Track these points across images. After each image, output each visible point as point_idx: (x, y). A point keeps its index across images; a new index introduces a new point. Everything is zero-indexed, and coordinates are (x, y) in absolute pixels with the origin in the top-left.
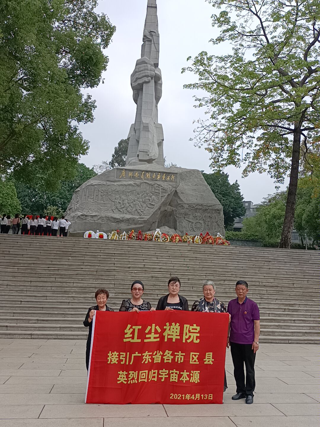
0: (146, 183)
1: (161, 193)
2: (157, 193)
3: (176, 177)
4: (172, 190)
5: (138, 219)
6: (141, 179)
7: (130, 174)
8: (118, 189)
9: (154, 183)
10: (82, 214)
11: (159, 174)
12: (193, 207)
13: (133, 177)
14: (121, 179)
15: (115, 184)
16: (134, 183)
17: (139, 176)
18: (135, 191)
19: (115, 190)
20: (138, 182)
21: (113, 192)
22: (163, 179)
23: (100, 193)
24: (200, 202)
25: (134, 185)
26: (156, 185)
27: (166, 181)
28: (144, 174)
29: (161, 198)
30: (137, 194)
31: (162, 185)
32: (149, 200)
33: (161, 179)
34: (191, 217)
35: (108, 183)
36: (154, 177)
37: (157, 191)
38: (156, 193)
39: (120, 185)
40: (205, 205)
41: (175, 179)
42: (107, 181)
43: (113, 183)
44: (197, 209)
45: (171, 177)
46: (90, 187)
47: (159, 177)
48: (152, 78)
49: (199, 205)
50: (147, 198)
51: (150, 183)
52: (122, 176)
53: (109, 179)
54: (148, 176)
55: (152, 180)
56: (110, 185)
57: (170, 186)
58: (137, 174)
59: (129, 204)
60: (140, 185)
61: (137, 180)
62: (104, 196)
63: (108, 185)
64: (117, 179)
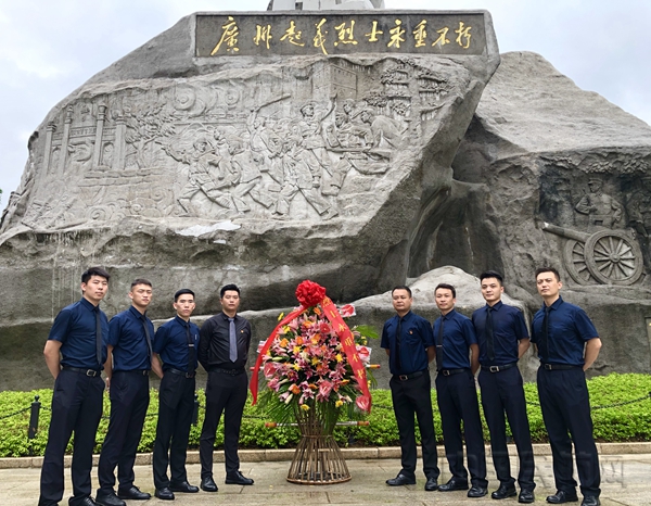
0: (336, 61)
1: (416, 97)
3: (478, 32)
4: (471, 85)
5: (310, 233)
6: (316, 51)
7: (261, 34)
8: (206, 99)
9: (377, 59)
11: (398, 22)
13: (277, 48)
14: (220, 60)
16: (283, 71)
17: (301, 41)
18: (286, 105)
19: (188, 110)
20: (298, 62)
21: (184, 120)
22: (415, 42)
25: (280, 74)
27: (432, 49)
28: (324, 27)
29: (422, 122)
30: (297, 115)
31: (420, 64)
33: (409, 44)
34: (567, 213)
35: (160, 82)
36: (373, 39)
37: (397, 92)
38: (391, 103)
39: (216, 82)
41: (473, 41)
42: (158, 75)
43: (182, 79)
45: (452, 34)
47: (395, 37)
51: (358, 59)
52: (225, 46)
53: (162, 68)
54: (347, 36)
55: (366, 45)
56: (166, 91)
57: (460, 67)
58: (291, 31)
59: (261, 167)
60: (311, 73)
61: (295, 57)
62: (143, 141)
63: (161, 91)
64: (200, 62)
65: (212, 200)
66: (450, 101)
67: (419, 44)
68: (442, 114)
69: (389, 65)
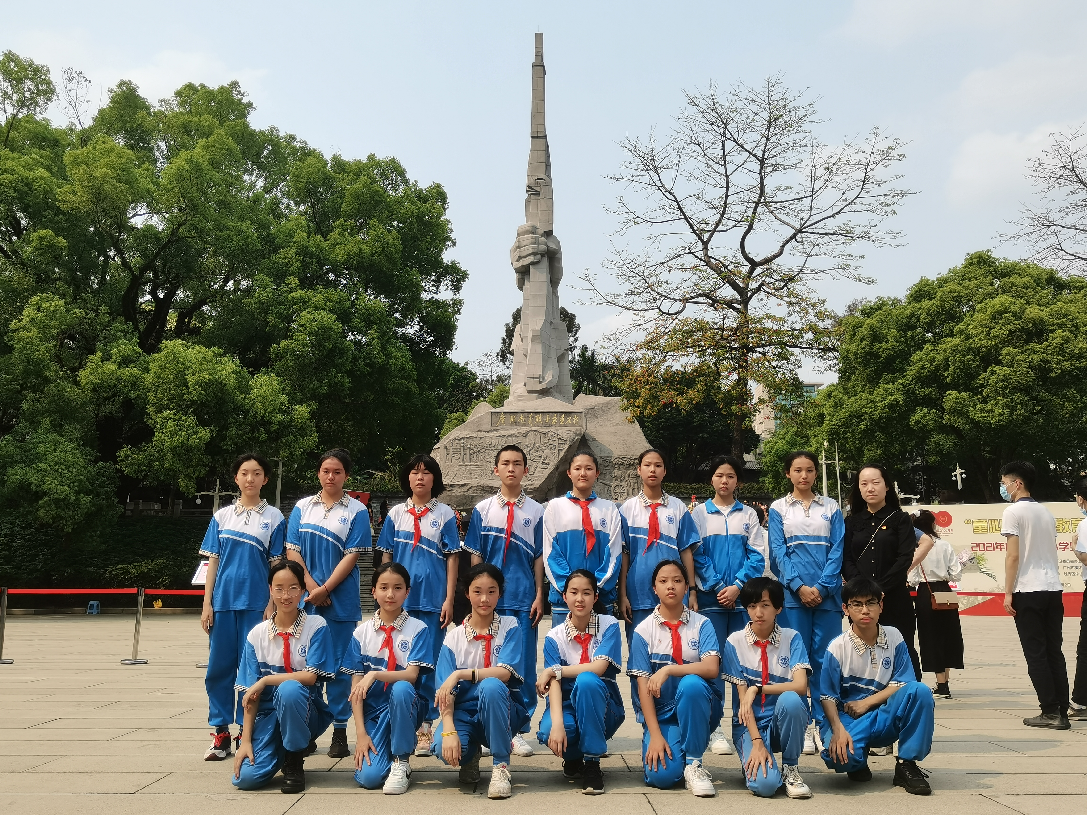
0: (535, 431)
1: (557, 445)
3: (580, 418)
4: (575, 439)
6: (528, 425)
7: (512, 419)
8: (495, 442)
9: (547, 430)
11: (555, 415)
12: (611, 462)
13: (517, 424)
14: (498, 428)
15: (491, 434)
16: (518, 433)
17: (525, 421)
22: (560, 422)
23: (468, 450)
24: (622, 453)
27: (565, 425)
28: (532, 417)
29: (559, 453)
31: (560, 433)
32: (541, 457)
33: (558, 424)
34: (608, 477)
35: (481, 434)
36: (547, 421)
37: (551, 442)
38: (550, 446)
39: (498, 436)
40: (628, 457)
41: (578, 423)
43: (487, 434)
44: (616, 464)
45: (572, 419)
46: (453, 442)
47: (554, 421)
48: (543, 255)
49: (619, 458)
50: (538, 453)
51: (541, 430)
52: (501, 423)
53: (481, 429)
54: (539, 420)
55: (545, 425)
57: (572, 433)
58: (521, 418)
60: (527, 435)
61: (522, 427)
62: (476, 454)
63: (481, 438)
64: (493, 428)
66: (567, 446)
68: (564, 451)
69: (550, 434)
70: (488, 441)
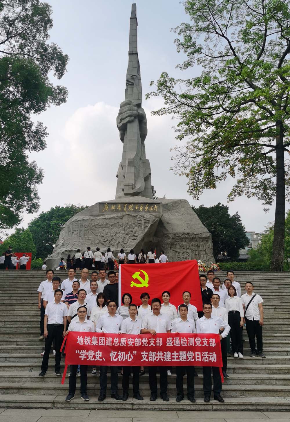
0: (128, 215)
1: (143, 224)
2: (140, 225)
3: (159, 207)
4: (155, 221)
6: (124, 211)
7: (113, 207)
8: (101, 222)
9: (137, 215)
10: (66, 250)
11: (142, 205)
12: (179, 236)
13: (116, 211)
14: (103, 213)
15: (99, 218)
16: (117, 216)
17: (122, 209)
18: (118, 224)
19: (98, 224)
20: (120, 214)
21: (97, 227)
22: (145, 210)
23: (83, 228)
24: (187, 231)
25: (116, 217)
26: (139, 216)
27: (149, 211)
28: (126, 206)
29: (144, 229)
30: (119, 226)
31: (145, 216)
32: (132, 232)
33: (144, 210)
34: (178, 246)
35: (92, 218)
36: (136, 209)
37: (139, 222)
38: (138, 225)
39: (103, 219)
40: (192, 233)
41: (158, 210)
42: (91, 216)
43: (96, 218)
44: (183, 238)
45: (153, 208)
46: (74, 223)
47: (141, 208)
48: (135, 117)
49: (185, 234)
50: (130, 229)
51: (133, 214)
52: (105, 210)
53: (92, 214)
54: (131, 208)
55: (135, 211)
56: (93, 220)
57: (153, 217)
58: (119, 207)
59: (112, 237)
60: (123, 217)
61: (120, 213)
62: (88, 231)
63: (92, 220)
64: (100, 214)
65: (102, 244)
66: (149, 225)
67: (146, 210)
68: (148, 228)
70: (97, 222)
